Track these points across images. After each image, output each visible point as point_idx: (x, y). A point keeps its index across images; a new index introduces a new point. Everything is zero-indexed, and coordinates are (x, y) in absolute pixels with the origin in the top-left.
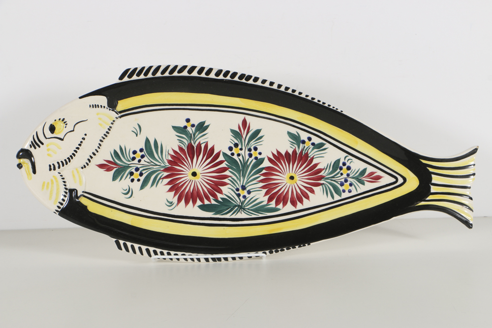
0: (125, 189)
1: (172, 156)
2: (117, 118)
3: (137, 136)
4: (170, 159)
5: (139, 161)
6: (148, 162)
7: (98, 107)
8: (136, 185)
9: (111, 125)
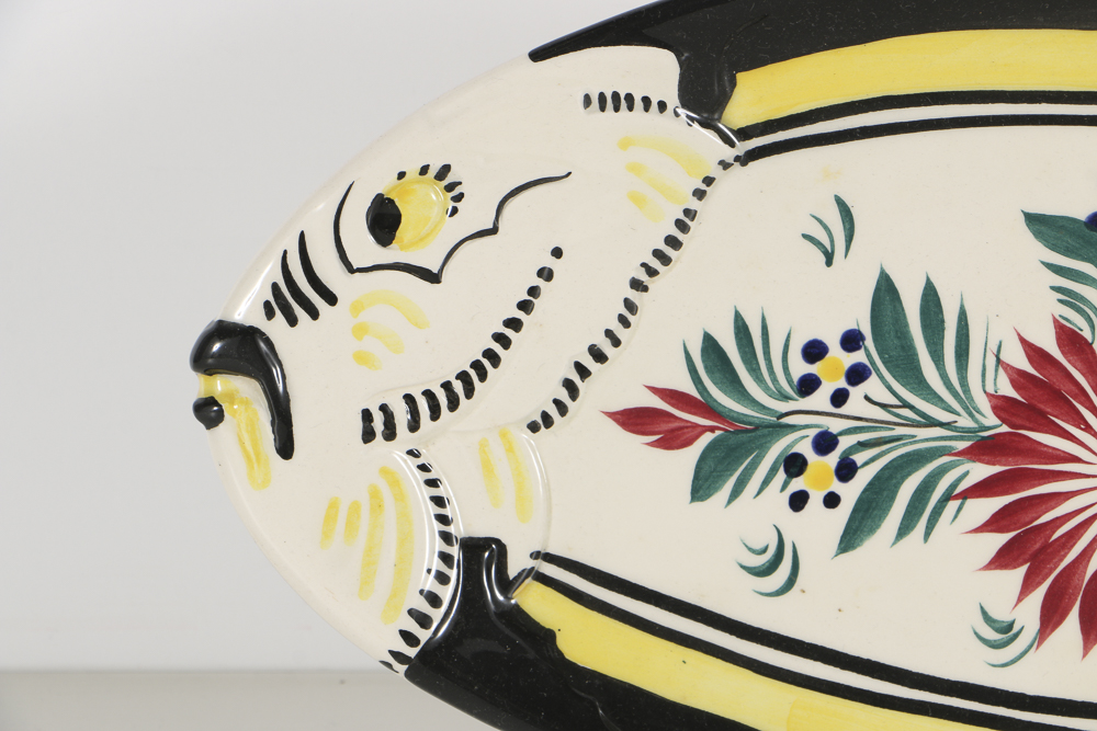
0: (759, 546)
1: (1019, 379)
2: (725, 165)
3: (829, 262)
4: (1007, 390)
5: (839, 398)
6: (884, 406)
7: (631, 108)
8: (819, 528)
9: (694, 204)
